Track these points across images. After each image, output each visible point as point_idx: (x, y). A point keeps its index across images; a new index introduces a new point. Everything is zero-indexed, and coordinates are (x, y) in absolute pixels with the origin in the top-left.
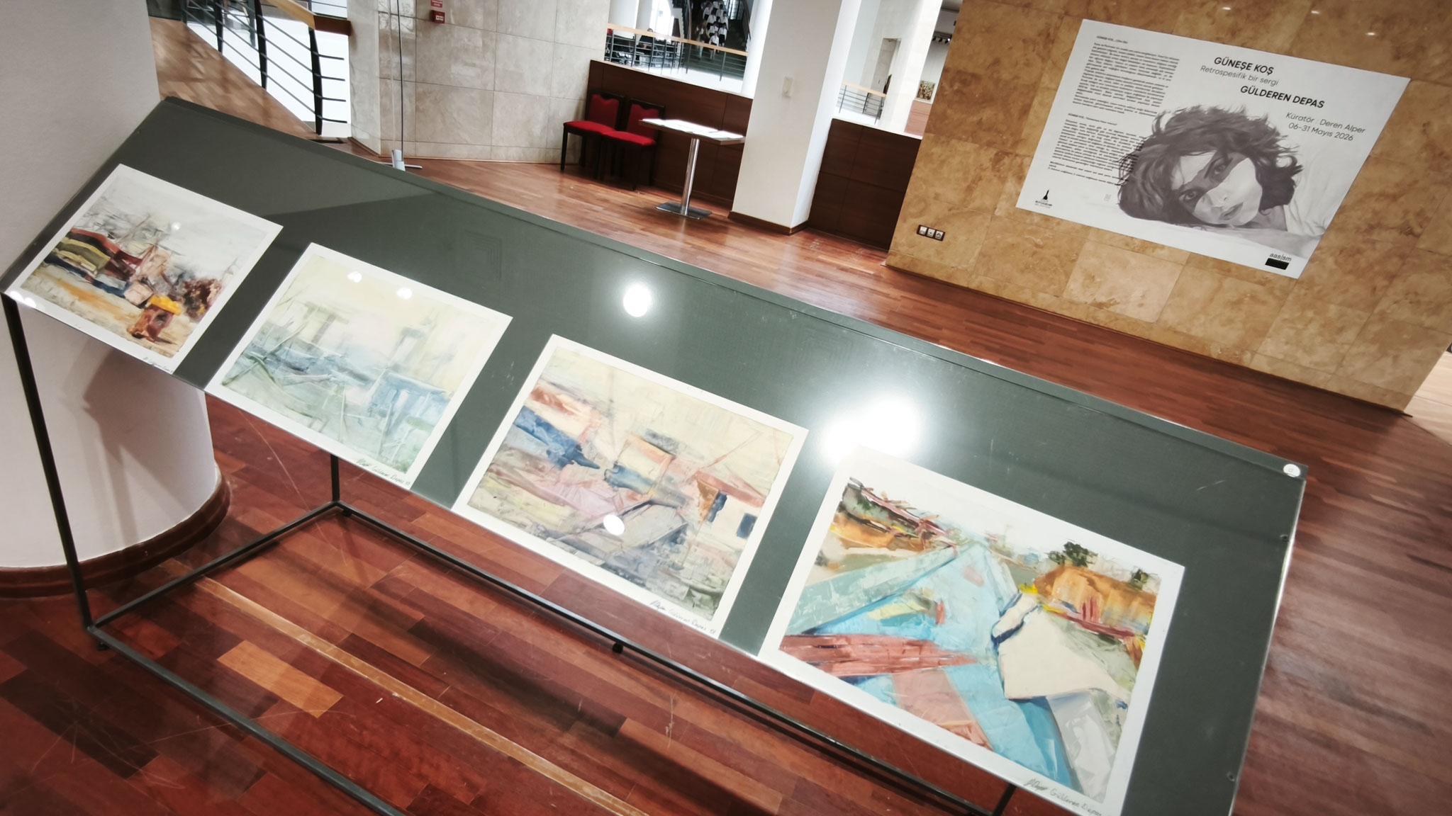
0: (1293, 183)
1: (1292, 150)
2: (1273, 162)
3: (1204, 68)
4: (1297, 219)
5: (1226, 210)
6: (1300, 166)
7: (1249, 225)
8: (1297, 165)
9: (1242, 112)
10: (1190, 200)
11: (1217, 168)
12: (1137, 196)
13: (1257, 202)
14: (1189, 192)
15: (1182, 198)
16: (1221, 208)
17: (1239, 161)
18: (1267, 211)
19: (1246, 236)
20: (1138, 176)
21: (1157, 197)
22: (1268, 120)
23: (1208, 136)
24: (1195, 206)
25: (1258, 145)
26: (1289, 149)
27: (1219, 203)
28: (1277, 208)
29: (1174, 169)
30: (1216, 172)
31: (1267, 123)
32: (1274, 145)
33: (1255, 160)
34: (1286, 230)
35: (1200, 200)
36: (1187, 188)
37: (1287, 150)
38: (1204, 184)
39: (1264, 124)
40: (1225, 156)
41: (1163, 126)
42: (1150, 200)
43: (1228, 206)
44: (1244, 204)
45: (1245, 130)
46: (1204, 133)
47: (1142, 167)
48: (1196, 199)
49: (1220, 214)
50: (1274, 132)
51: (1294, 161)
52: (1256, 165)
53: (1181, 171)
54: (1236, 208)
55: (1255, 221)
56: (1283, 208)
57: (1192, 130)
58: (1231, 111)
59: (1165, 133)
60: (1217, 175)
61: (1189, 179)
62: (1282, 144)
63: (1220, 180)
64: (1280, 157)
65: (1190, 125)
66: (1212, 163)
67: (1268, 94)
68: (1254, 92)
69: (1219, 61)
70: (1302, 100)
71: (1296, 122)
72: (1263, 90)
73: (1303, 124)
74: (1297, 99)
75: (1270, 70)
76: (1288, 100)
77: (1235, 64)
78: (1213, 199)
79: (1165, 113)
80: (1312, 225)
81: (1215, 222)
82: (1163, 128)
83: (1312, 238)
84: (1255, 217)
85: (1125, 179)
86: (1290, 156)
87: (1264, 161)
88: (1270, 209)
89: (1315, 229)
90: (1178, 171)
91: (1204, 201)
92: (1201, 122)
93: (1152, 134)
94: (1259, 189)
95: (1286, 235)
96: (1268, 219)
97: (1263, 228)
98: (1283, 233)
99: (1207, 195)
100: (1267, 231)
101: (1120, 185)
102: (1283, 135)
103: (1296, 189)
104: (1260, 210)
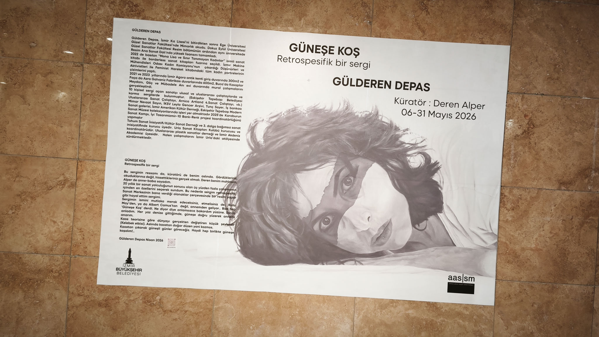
0: (436, 183)
1: (419, 145)
2: (405, 164)
4: (460, 228)
5: (375, 233)
6: (436, 163)
7: (409, 247)
8: (433, 161)
9: (347, 108)
10: (328, 229)
11: (345, 181)
12: (260, 235)
13: (406, 216)
14: (323, 218)
15: (316, 227)
16: (368, 232)
17: (366, 169)
18: (423, 225)
19: (412, 262)
20: (253, 209)
21: (286, 231)
22: (380, 113)
23: (319, 143)
24: (336, 235)
25: (380, 146)
26: (416, 144)
27: (364, 225)
28: (432, 219)
29: (294, 191)
31: (380, 118)
32: (398, 143)
33: (383, 164)
34: (455, 245)
35: (340, 226)
36: (318, 213)
37: (414, 146)
38: (338, 204)
39: (377, 119)
40: (348, 165)
41: (260, 138)
42: (277, 237)
43: (375, 228)
44: (393, 221)
45: (358, 128)
46: (312, 141)
47: (253, 196)
48: (334, 226)
49: (369, 240)
50: (391, 127)
51: (428, 159)
52: (387, 170)
53: (302, 192)
54: (386, 227)
55: (414, 240)
56: (438, 218)
57: (297, 138)
58: (334, 109)
59: (267, 148)
60: (348, 190)
61: (316, 201)
63: (354, 196)
64: (409, 155)
65: (291, 133)
66: (337, 176)
67: (365, 83)
68: (350, 83)
69: (293, 47)
70: (404, 86)
71: (407, 107)
72: (357, 80)
73: (415, 109)
74: (399, 85)
75: (356, 52)
76: (390, 87)
77: (314, 49)
78: (354, 222)
79: (256, 122)
80: (480, 232)
81: (368, 251)
82: (262, 141)
83: (486, 249)
84: (412, 236)
85: (236, 215)
86: (420, 153)
87: (395, 164)
88: (425, 222)
89: (485, 237)
90: (299, 194)
91: (344, 226)
92: (304, 127)
93: (251, 151)
94: (402, 199)
95: (457, 252)
96: (428, 235)
97: (426, 247)
98: (452, 249)
99: (345, 218)
100: (431, 250)
101: (232, 224)
102: (402, 127)
103: (443, 192)
104: (413, 225)
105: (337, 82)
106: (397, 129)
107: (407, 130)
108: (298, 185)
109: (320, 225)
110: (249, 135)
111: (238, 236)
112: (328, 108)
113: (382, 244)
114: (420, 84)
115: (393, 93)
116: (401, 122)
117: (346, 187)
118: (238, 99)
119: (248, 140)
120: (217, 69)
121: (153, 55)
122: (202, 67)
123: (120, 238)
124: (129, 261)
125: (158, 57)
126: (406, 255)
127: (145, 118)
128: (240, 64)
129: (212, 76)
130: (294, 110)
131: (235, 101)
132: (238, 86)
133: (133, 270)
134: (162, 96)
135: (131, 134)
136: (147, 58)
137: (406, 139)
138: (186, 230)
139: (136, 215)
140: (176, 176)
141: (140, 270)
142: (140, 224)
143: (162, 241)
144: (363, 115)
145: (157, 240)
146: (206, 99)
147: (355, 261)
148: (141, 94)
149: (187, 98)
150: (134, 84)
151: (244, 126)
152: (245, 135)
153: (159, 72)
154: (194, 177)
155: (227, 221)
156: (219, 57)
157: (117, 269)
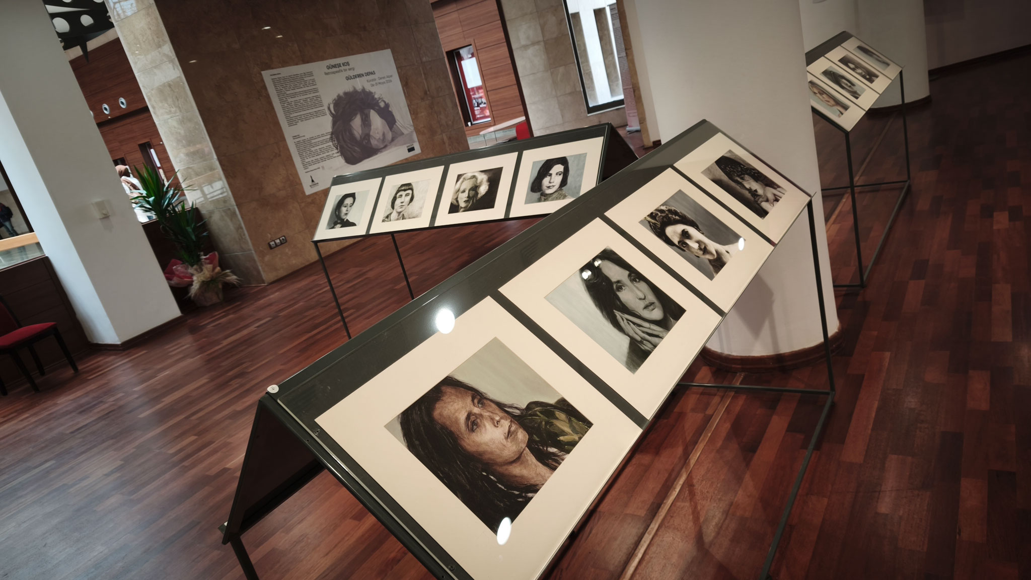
2: (380, 106)
3: (326, 74)
4: (403, 127)
5: (381, 138)
6: (388, 103)
7: (393, 140)
9: (354, 89)
19: (396, 146)
20: (343, 143)
23: (351, 107)
30: (366, 122)
32: (374, 99)
36: (362, 137)
37: (380, 98)
39: (365, 91)
40: (363, 113)
42: (355, 152)
45: (360, 97)
46: (349, 106)
47: (341, 137)
50: (370, 93)
51: (385, 102)
54: (384, 134)
56: (396, 125)
59: (336, 115)
61: (360, 132)
62: (376, 96)
63: (371, 126)
64: (380, 103)
65: (342, 105)
66: (362, 119)
67: (356, 77)
68: (351, 78)
69: (328, 67)
72: (353, 76)
73: (374, 83)
74: (366, 74)
75: (348, 64)
76: (364, 76)
77: (334, 66)
79: (329, 105)
81: (382, 146)
82: (334, 112)
84: (392, 135)
86: (382, 101)
89: (410, 128)
91: (372, 139)
92: (345, 102)
93: (332, 118)
94: (384, 121)
96: (396, 133)
99: (371, 136)
101: (339, 152)
103: (394, 114)
104: (391, 130)
105: (348, 78)
106: (372, 93)
107: (375, 92)
108: (352, 127)
110: (329, 111)
111: (342, 157)
112: (349, 90)
113: (385, 141)
114: (373, 72)
118: (319, 96)
119: (329, 114)
120: (307, 85)
122: (302, 86)
123: (306, 172)
124: (313, 181)
125: (285, 86)
127: (292, 116)
128: (314, 80)
129: (306, 89)
130: (339, 95)
132: (316, 91)
133: (315, 184)
134: (293, 103)
135: (290, 125)
136: (281, 87)
138: (325, 160)
141: (318, 183)
143: (319, 168)
144: (360, 91)
154: (319, 137)
156: (305, 79)
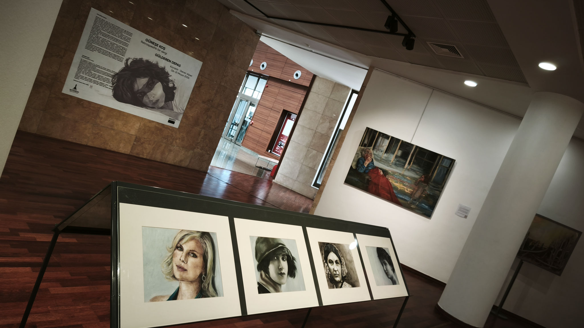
0: (174, 92)
2: (168, 85)
3: (142, 42)
4: (176, 106)
5: (154, 101)
6: (176, 87)
7: (162, 108)
8: (175, 87)
9: (157, 64)
10: (141, 96)
11: (150, 84)
12: (120, 93)
13: (164, 99)
14: (141, 93)
15: (138, 95)
16: (152, 101)
17: (157, 83)
19: (161, 112)
20: (121, 84)
21: (128, 94)
23: (146, 71)
24: (143, 99)
25: (163, 78)
27: (152, 98)
28: (170, 102)
29: (134, 83)
32: (168, 78)
33: (162, 83)
34: (173, 110)
35: (145, 97)
36: (140, 91)
37: (172, 81)
38: (146, 90)
39: (164, 69)
40: (152, 80)
41: (129, 63)
42: (126, 95)
43: (154, 100)
45: (158, 70)
46: (145, 69)
47: (122, 80)
48: (143, 97)
49: (152, 103)
51: (174, 85)
52: (162, 85)
53: (137, 84)
54: (157, 101)
56: (172, 102)
57: (140, 68)
58: (153, 63)
59: (130, 67)
61: (140, 87)
63: (151, 90)
64: (170, 83)
65: (139, 65)
66: (148, 82)
67: (164, 58)
68: (160, 57)
69: (147, 40)
70: (174, 63)
71: (173, 69)
72: (162, 57)
73: (175, 70)
74: (173, 62)
75: (164, 48)
76: (170, 62)
77: (153, 43)
78: (149, 97)
79: (129, 58)
80: (181, 109)
81: (151, 106)
82: (129, 65)
83: (181, 113)
84: (164, 105)
85: (115, 84)
86: (172, 83)
87: (165, 84)
88: (168, 102)
89: (181, 110)
90: (136, 84)
91: (146, 97)
92: (143, 65)
93: (125, 66)
94: (164, 94)
95: (173, 112)
96: (168, 106)
97: (166, 109)
98: (172, 111)
99: (147, 95)
100: (167, 110)
101: (113, 87)
102: (170, 75)
103: (175, 95)
104: (165, 102)
105: (157, 55)
106: (169, 74)
107: (171, 76)
108: (136, 82)
109: (139, 95)
110: (126, 61)
111: (113, 91)
112: (152, 62)
113: (155, 105)
114: (178, 64)
115: (171, 64)
116: (170, 73)
117: (150, 86)
118: (125, 49)
119: (125, 63)
120: (122, 37)
121: (102, 25)
122: (117, 35)
123: (74, 80)
124: (75, 88)
126: (160, 110)
127: (93, 44)
128: (130, 39)
129: (119, 39)
130: (142, 59)
131: (124, 49)
132: (127, 45)
133: (76, 91)
134: (101, 39)
135: (87, 48)
136: (100, 25)
137: (170, 78)
138: (97, 84)
139: (81, 74)
140: (99, 66)
141: (78, 92)
142: (82, 78)
143: (88, 85)
144: (161, 67)
145: (87, 84)
146: (115, 45)
147: (146, 108)
148: (94, 36)
149: (109, 43)
150: (92, 31)
151: (125, 58)
152: (124, 61)
153: (102, 31)
155: (111, 85)
156: (123, 34)
157: (70, 90)
